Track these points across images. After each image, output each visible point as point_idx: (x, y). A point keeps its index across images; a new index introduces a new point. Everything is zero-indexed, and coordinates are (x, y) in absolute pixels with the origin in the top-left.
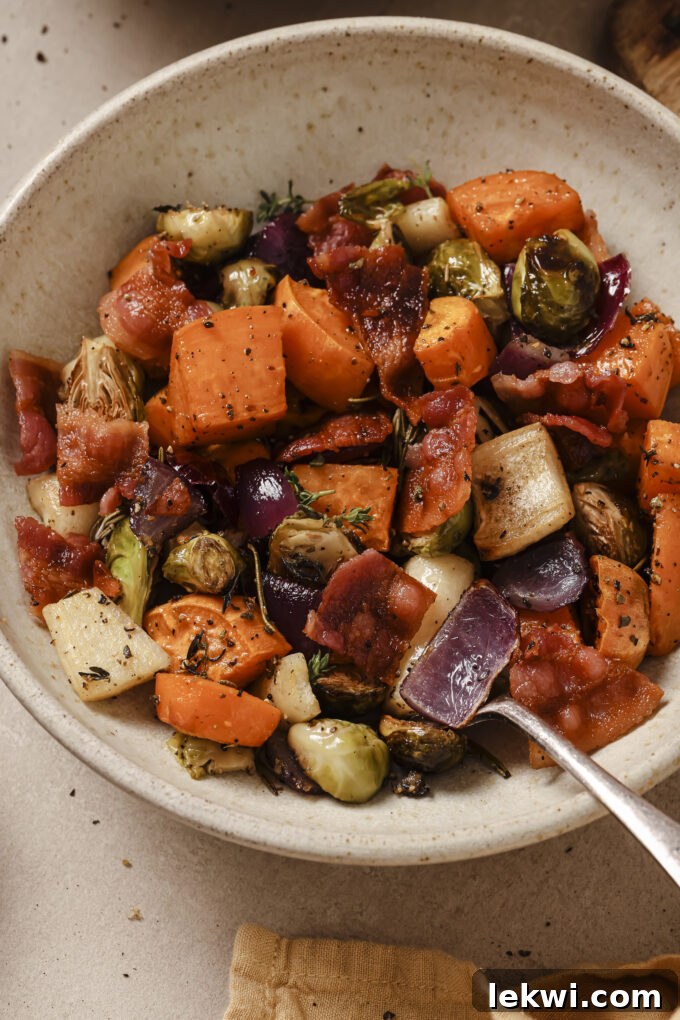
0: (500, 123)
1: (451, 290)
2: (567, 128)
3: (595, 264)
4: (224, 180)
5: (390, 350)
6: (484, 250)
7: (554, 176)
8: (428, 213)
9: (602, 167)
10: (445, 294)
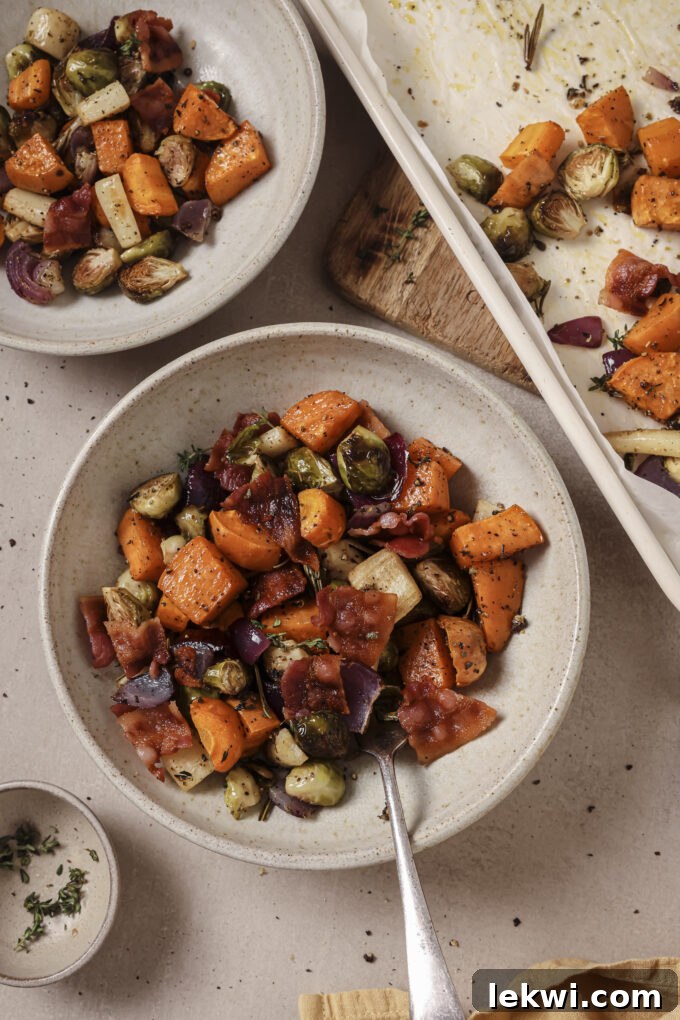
0: (294, 369)
1: (306, 486)
2: (333, 359)
3: (382, 442)
4: (156, 457)
5: (286, 537)
6: (315, 453)
7: (337, 392)
8: (274, 438)
9: (361, 372)
10: (303, 489)
